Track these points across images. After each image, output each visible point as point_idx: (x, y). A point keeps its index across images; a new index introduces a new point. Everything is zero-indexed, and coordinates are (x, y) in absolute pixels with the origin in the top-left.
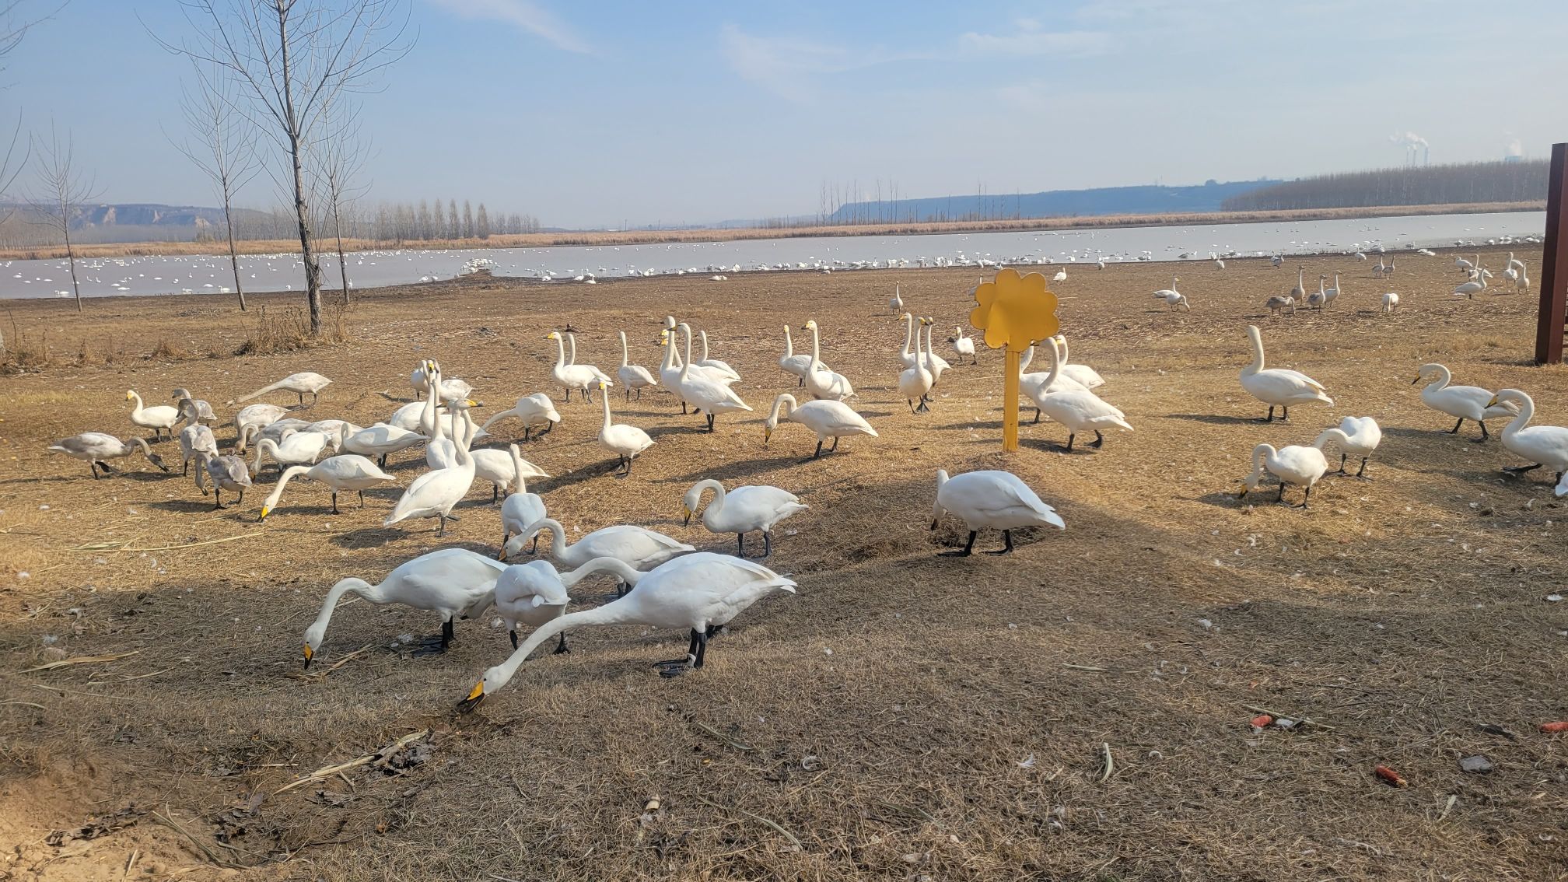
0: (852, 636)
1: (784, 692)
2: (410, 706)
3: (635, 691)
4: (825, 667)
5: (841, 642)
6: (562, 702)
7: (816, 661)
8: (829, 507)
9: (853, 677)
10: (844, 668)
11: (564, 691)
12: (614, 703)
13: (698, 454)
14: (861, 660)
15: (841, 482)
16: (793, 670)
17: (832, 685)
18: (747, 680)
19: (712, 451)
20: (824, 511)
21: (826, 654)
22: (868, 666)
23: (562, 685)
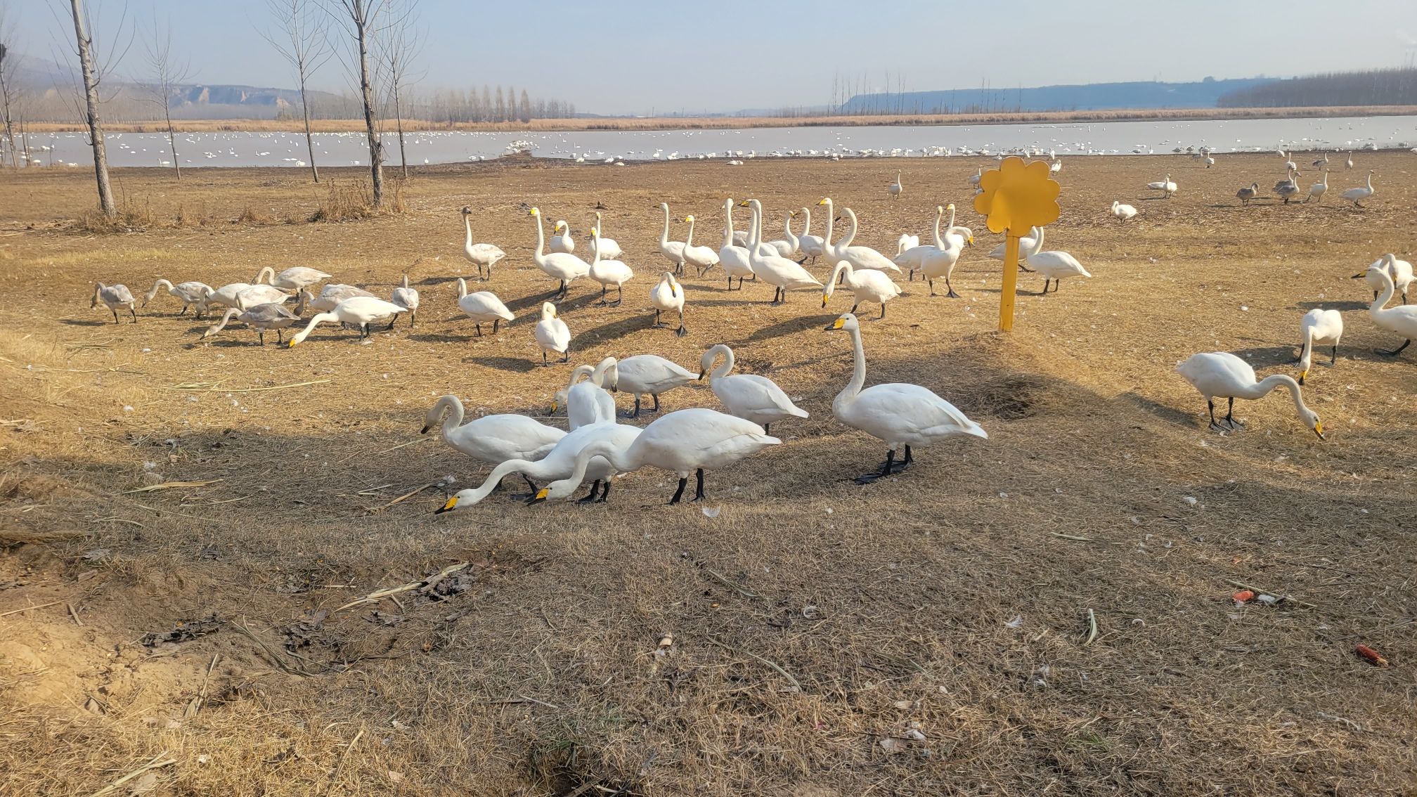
0: (852, 497)
1: (788, 546)
2: (453, 540)
3: (652, 538)
4: (826, 525)
5: (841, 502)
6: (586, 544)
7: (819, 519)
8: (832, 377)
9: (852, 535)
10: (843, 526)
11: (589, 534)
12: (632, 548)
13: (713, 324)
14: (860, 520)
15: (845, 354)
16: (796, 526)
17: (832, 542)
18: (754, 533)
19: (725, 322)
20: (827, 380)
21: (827, 513)
22: (866, 526)
23: (587, 529)
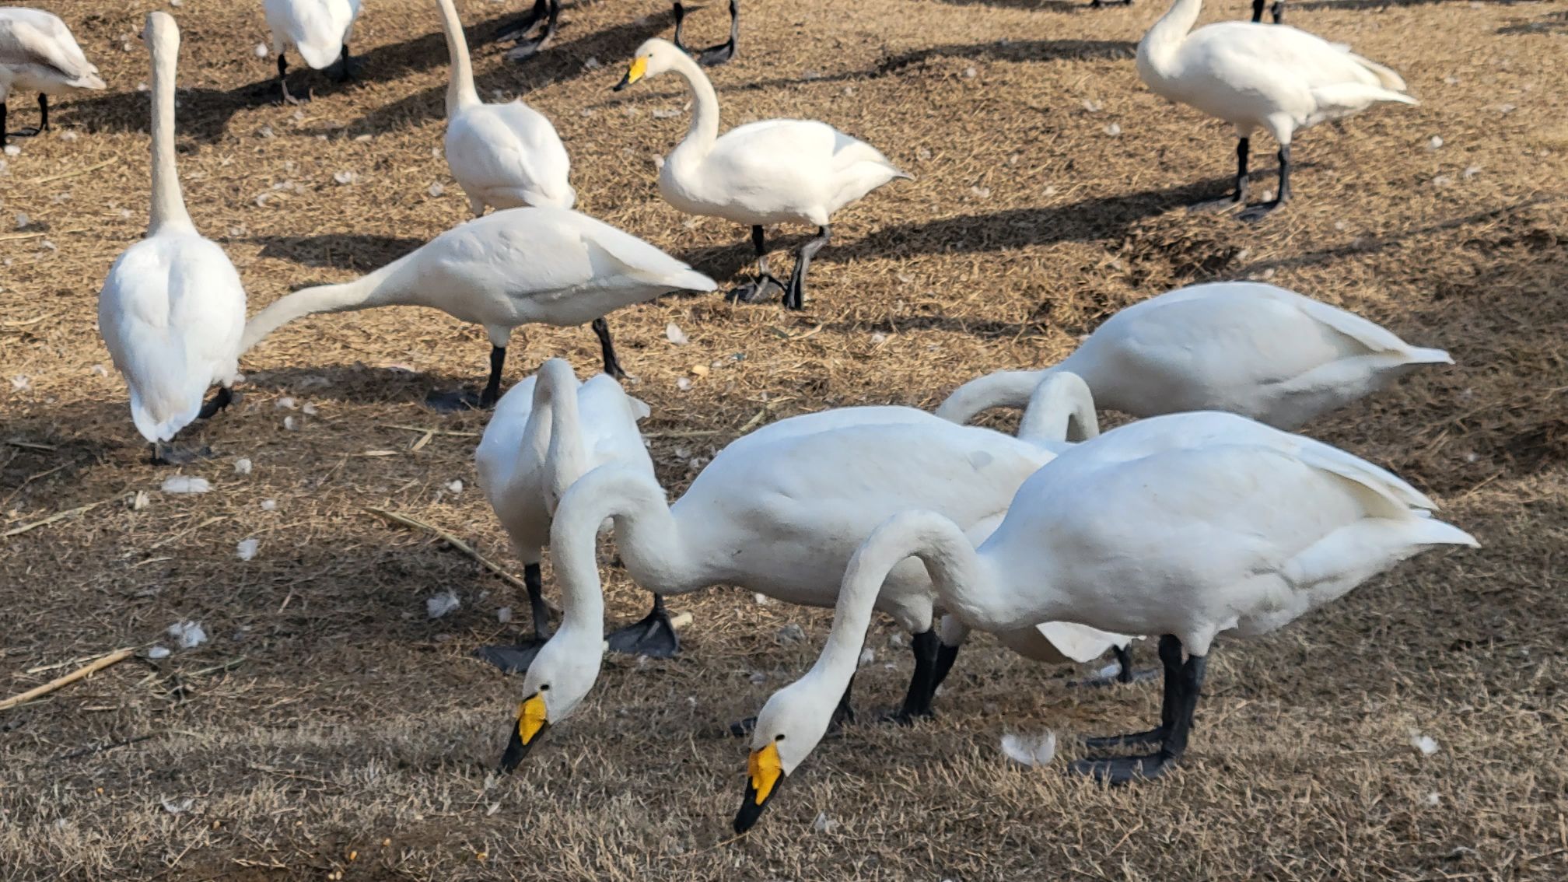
0: (1500, 699)
2: (202, 832)
3: (841, 830)
5: (1465, 716)
7: (1389, 772)
8: (1439, 297)
10: (1470, 797)
11: (634, 817)
13: (1039, 120)
14: (1528, 778)
15: (1481, 219)
17: (1434, 848)
19: (1082, 112)
21: (1417, 752)
22: (1549, 797)
